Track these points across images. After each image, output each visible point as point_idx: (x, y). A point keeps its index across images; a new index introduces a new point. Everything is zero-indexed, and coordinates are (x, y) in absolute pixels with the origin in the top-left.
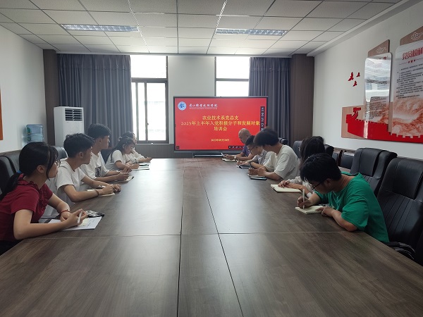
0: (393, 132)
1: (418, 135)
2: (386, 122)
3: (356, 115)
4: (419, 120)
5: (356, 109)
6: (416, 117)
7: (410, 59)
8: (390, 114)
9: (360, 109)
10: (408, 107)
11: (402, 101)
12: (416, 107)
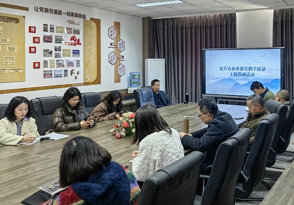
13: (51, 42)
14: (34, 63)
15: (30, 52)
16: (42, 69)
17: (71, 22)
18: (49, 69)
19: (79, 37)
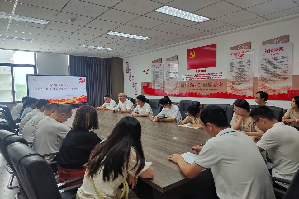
0: (166, 93)
1: (176, 94)
2: (163, 89)
3: (149, 86)
4: (176, 88)
5: (148, 84)
6: (174, 87)
7: (171, 67)
8: (164, 86)
9: (150, 84)
10: (171, 84)
11: (168, 81)
12: (174, 84)
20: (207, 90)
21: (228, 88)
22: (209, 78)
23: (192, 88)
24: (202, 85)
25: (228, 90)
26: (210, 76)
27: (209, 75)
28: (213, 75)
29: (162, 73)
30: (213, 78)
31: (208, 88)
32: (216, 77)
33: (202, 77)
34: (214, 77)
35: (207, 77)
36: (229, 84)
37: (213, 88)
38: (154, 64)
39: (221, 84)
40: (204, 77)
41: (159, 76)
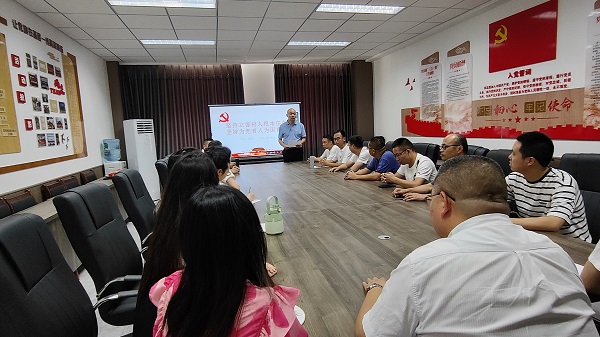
0: (445, 130)
2: (440, 121)
3: (414, 116)
4: (465, 119)
5: (414, 110)
6: (463, 116)
7: (456, 69)
8: (443, 114)
9: (416, 111)
10: (457, 109)
11: (451, 103)
12: (462, 108)
13: (37, 86)
14: (27, 120)
15: (20, 101)
16: (35, 132)
17: (51, 55)
18: (41, 132)
19: (62, 81)
20: (533, 119)
21: (587, 113)
22: (538, 90)
23: (501, 116)
24: (521, 109)
25: (585, 117)
26: (540, 84)
27: (539, 82)
28: (549, 80)
29: (439, 86)
30: (548, 88)
31: (534, 114)
32: (556, 85)
33: (522, 89)
34: (551, 86)
35: (533, 88)
36: (588, 101)
37: (548, 113)
38: (425, 67)
39: (567, 104)
40: (526, 89)
41: (435, 93)
